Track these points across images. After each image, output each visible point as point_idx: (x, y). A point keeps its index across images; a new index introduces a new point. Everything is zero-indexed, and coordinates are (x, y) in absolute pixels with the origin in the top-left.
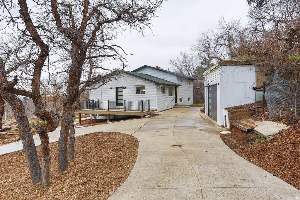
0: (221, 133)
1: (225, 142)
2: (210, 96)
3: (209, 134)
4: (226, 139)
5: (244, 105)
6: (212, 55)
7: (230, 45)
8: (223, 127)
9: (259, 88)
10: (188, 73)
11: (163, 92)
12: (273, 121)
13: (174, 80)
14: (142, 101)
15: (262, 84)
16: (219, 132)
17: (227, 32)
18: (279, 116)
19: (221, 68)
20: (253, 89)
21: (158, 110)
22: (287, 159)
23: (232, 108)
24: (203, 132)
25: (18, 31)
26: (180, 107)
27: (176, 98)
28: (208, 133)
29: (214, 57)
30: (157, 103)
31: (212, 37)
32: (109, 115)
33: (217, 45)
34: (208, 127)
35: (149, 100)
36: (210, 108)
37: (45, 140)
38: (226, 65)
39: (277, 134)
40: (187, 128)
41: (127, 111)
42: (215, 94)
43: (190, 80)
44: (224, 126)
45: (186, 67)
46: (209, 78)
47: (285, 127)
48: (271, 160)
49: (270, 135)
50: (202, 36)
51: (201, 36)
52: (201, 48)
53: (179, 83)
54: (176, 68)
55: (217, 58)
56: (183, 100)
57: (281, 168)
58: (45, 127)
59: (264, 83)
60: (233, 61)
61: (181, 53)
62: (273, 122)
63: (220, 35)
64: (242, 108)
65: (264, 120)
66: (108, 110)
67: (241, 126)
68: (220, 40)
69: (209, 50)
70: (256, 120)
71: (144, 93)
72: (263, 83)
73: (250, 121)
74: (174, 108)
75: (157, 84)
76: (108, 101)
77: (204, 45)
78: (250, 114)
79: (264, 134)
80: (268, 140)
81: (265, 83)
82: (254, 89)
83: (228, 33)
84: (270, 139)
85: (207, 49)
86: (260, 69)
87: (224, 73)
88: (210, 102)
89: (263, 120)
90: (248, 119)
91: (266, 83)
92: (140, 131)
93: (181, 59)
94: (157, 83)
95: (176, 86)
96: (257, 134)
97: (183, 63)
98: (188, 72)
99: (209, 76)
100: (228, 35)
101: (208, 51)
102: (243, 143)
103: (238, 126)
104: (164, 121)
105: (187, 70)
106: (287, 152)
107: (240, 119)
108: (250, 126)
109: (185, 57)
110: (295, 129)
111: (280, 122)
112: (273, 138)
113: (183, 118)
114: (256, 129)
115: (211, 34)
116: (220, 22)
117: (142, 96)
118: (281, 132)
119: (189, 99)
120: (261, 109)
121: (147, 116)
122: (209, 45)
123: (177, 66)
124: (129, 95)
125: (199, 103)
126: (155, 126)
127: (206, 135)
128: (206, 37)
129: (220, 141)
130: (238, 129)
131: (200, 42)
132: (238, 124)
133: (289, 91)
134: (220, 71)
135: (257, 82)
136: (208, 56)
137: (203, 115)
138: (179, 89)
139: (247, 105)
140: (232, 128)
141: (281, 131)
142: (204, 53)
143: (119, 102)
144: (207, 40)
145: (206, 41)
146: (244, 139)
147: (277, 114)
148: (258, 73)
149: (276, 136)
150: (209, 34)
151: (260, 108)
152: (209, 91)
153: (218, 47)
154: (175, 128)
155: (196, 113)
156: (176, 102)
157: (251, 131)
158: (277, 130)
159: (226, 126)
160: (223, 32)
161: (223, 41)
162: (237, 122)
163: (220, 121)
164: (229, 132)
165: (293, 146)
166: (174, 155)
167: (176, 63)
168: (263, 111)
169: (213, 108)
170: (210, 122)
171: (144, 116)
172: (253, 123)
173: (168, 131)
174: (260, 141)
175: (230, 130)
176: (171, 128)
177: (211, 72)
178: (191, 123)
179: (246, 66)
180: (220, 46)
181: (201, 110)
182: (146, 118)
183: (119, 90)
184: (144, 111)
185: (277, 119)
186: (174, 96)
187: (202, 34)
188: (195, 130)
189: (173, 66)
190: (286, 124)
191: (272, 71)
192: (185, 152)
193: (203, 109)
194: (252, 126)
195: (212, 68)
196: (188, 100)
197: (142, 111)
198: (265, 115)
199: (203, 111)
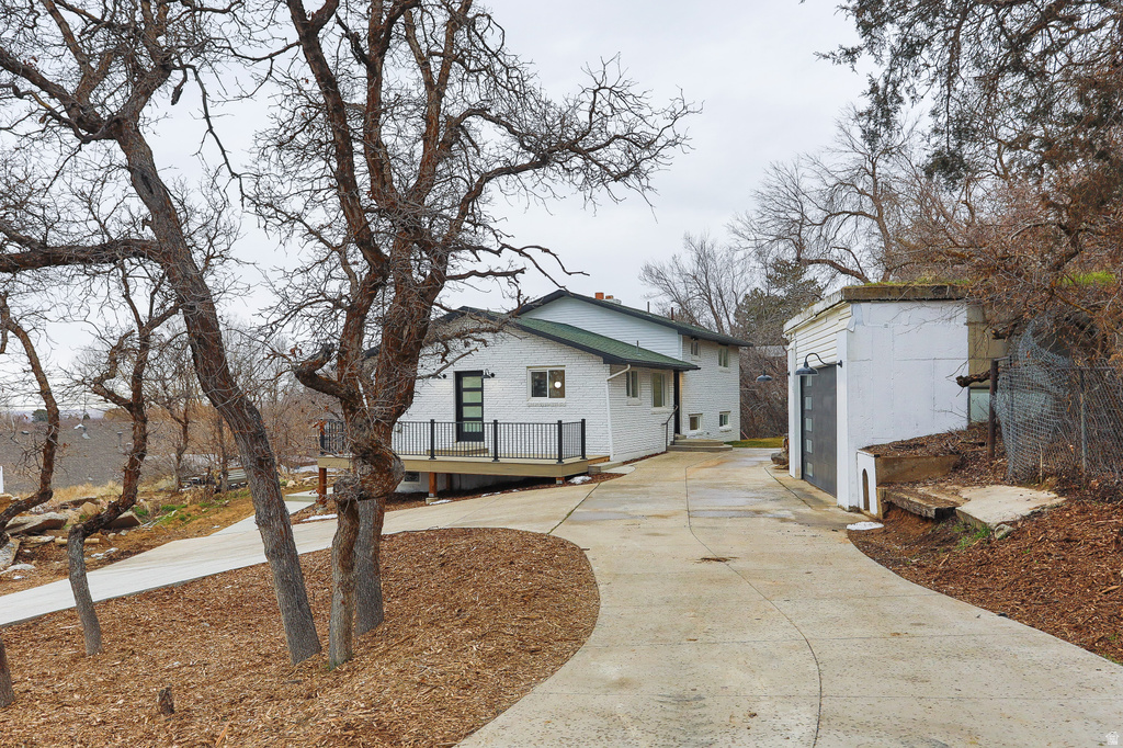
0: (849, 527)
1: (866, 552)
2: (808, 406)
3: (810, 532)
4: (867, 543)
5: (928, 437)
6: (812, 253)
7: (881, 215)
8: (856, 510)
9: (981, 381)
10: (716, 316)
11: (632, 391)
12: (1020, 484)
13: (670, 347)
14: (560, 423)
15: (988, 367)
16: (845, 525)
17: (869, 166)
18: (1036, 467)
19: (849, 309)
20: (960, 384)
21: (614, 459)
22: (1043, 579)
23: (888, 445)
24: (792, 525)
25: (242, 200)
26: (692, 447)
27: (677, 414)
28: (807, 529)
29: (818, 261)
30: (610, 432)
31: (811, 184)
32: (436, 474)
33: (831, 215)
34: (805, 510)
35: (583, 421)
36: (809, 449)
37: (352, 524)
38: (869, 301)
39: (1024, 519)
40: (733, 513)
41: (501, 460)
42: (827, 400)
43: (724, 345)
44: (862, 507)
45: (706, 293)
46: (804, 341)
47: (1051, 499)
48: (1000, 586)
49: (1004, 523)
50: (774, 179)
51: (771, 178)
52: (769, 224)
53: (690, 359)
54: (666, 299)
55: (833, 264)
56: (701, 422)
57: (1023, 601)
58: (366, 482)
59: (995, 364)
60: (892, 288)
61: (688, 239)
62: (1019, 489)
63: (842, 176)
64: (922, 445)
65: (992, 484)
66: (433, 456)
67: (916, 500)
68: (844, 194)
69: (799, 235)
70: (969, 483)
71: (561, 393)
72: (990, 362)
73: (949, 487)
74: (672, 453)
75: (611, 361)
76: (432, 422)
77: (782, 215)
78: (949, 465)
79: (986, 521)
80: (998, 536)
81: (997, 363)
82: (963, 382)
83: (874, 168)
84: (1002, 533)
85: (793, 231)
86: (984, 314)
87: (859, 327)
88: (808, 427)
89: (987, 484)
90: (942, 481)
91: (1001, 364)
92: (574, 523)
93: (689, 262)
94: (612, 358)
95: (677, 370)
96: (965, 524)
97: (695, 277)
98: (714, 313)
99: (804, 336)
100: (873, 175)
101: (796, 238)
102: (921, 552)
103: (909, 501)
104: (647, 493)
105: (712, 307)
106: (1044, 562)
107: (914, 483)
108: (946, 501)
109: (703, 257)
110: (1078, 504)
111: (1039, 488)
112: (1012, 529)
113: (714, 486)
114: (965, 508)
115: (808, 173)
116: (841, 127)
117: (555, 405)
118: (1037, 514)
119: (723, 420)
120: (986, 450)
121: (578, 480)
122: (802, 214)
123: (670, 290)
124: (505, 399)
125: (762, 437)
126: (621, 509)
127: (802, 533)
128: (788, 182)
129: (851, 548)
130: (906, 512)
131: (766, 203)
132: (906, 497)
133: (1065, 391)
134: (846, 322)
135: (972, 357)
136: (795, 256)
137: (782, 475)
138: (688, 379)
139: (940, 437)
140: (889, 511)
141: (1037, 510)
142: (782, 246)
143: (468, 427)
144: (792, 196)
145: (789, 198)
146: (926, 538)
147: (1031, 463)
148: (978, 326)
149: (1020, 524)
150: (801, 171)
151: (982, 444)
152: (805, 390)
153: (835, 221)
154: (690, 514)
155: (754, 468)
156: (677, 430)
157: (947, 514)
158: (1024, 509)
159: (867, 507)
160: (854, 166)
161: (855, 198)
162: (906, 492)
163: (848, 490)
164: (880, 526)
165: (1063, 548)
166: (711, 581)
167: (669, 276)
168: (992, 455)
169: (818, 448)
170: (812, 497)
171: (567, 480)
172: (956, 493)
173: (669, 523)
174: (974, 540)
175: (881, 518)
176: (676, 514)
177: (813, 322)
178: (741, 501)
179: (933, 305)
180: (841, 217)
181: (775, 459)
182: (574, 484)
183: (467, 383)
184: (565, 461)
185: (1031, 479)
186: (668, 408)
187: (773, 172)
188: (762, 520)
189: (656, 290)
190: (1056, 493)
191: (1015, 325)
192: (743, 575)
193: (783, 456)
194: (952, 500)
195: (818, 307)
196: (721, 425)
197: (560, 459)
198: (995, 469)
199: (782, 463)
